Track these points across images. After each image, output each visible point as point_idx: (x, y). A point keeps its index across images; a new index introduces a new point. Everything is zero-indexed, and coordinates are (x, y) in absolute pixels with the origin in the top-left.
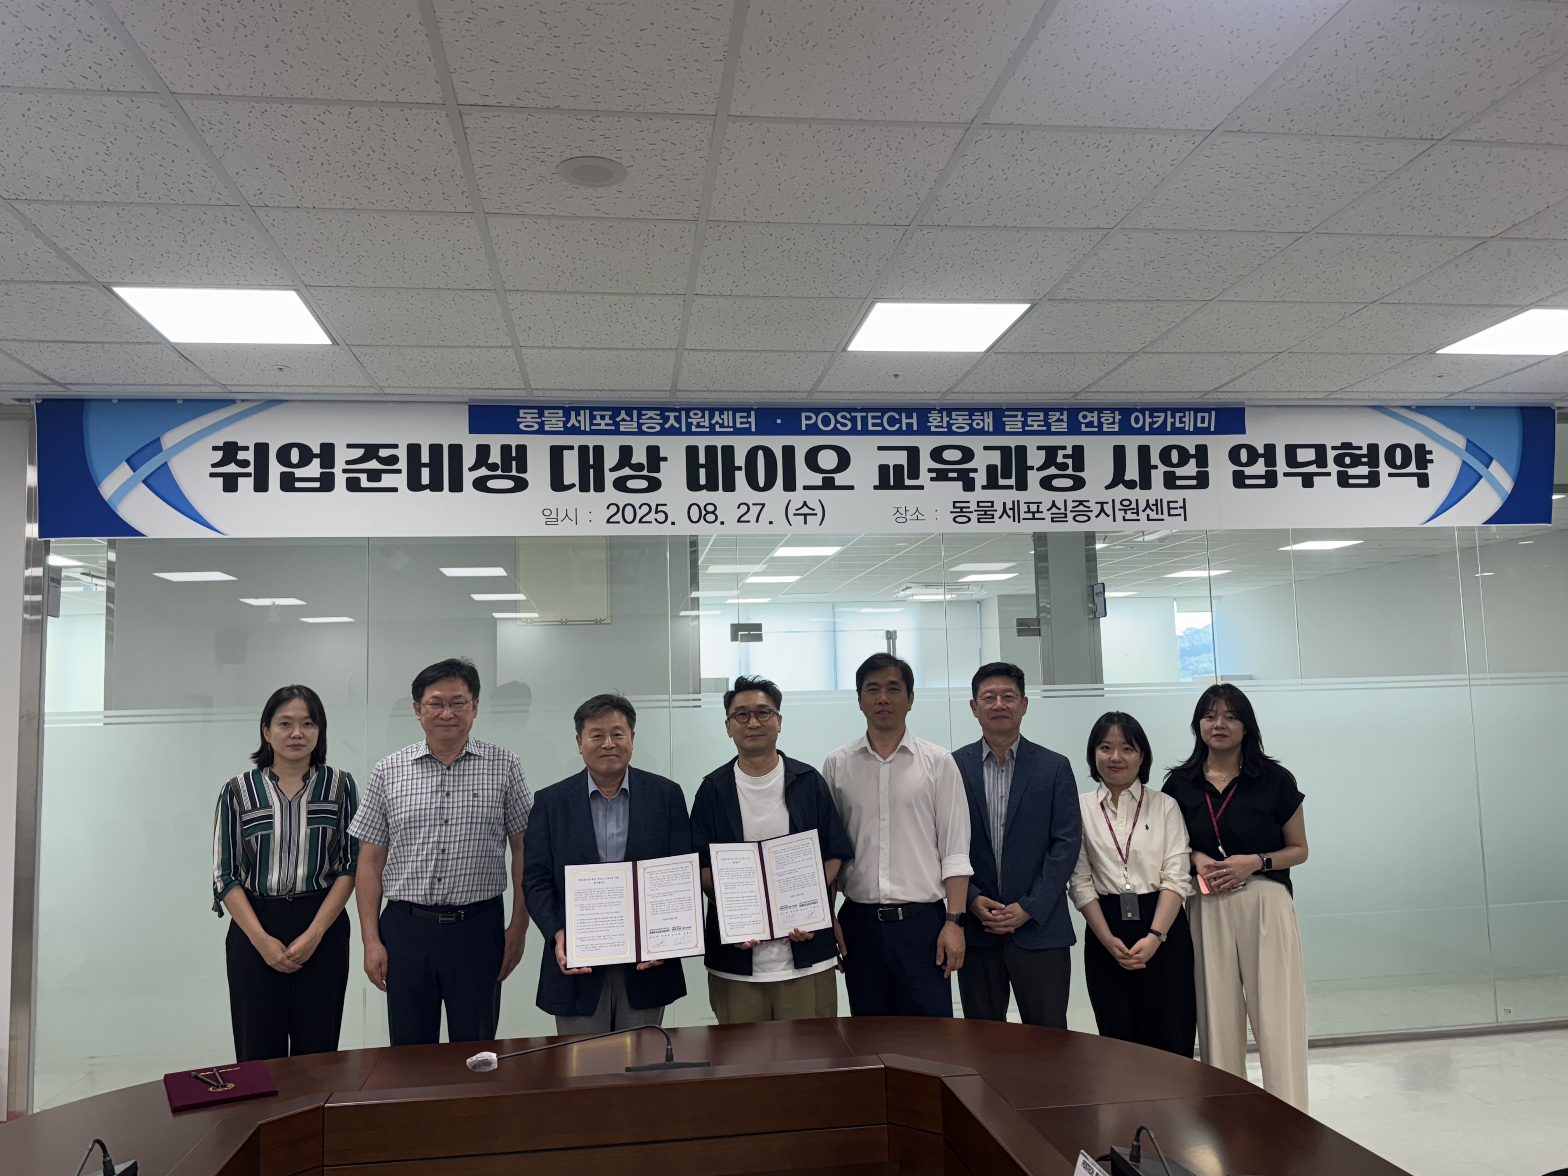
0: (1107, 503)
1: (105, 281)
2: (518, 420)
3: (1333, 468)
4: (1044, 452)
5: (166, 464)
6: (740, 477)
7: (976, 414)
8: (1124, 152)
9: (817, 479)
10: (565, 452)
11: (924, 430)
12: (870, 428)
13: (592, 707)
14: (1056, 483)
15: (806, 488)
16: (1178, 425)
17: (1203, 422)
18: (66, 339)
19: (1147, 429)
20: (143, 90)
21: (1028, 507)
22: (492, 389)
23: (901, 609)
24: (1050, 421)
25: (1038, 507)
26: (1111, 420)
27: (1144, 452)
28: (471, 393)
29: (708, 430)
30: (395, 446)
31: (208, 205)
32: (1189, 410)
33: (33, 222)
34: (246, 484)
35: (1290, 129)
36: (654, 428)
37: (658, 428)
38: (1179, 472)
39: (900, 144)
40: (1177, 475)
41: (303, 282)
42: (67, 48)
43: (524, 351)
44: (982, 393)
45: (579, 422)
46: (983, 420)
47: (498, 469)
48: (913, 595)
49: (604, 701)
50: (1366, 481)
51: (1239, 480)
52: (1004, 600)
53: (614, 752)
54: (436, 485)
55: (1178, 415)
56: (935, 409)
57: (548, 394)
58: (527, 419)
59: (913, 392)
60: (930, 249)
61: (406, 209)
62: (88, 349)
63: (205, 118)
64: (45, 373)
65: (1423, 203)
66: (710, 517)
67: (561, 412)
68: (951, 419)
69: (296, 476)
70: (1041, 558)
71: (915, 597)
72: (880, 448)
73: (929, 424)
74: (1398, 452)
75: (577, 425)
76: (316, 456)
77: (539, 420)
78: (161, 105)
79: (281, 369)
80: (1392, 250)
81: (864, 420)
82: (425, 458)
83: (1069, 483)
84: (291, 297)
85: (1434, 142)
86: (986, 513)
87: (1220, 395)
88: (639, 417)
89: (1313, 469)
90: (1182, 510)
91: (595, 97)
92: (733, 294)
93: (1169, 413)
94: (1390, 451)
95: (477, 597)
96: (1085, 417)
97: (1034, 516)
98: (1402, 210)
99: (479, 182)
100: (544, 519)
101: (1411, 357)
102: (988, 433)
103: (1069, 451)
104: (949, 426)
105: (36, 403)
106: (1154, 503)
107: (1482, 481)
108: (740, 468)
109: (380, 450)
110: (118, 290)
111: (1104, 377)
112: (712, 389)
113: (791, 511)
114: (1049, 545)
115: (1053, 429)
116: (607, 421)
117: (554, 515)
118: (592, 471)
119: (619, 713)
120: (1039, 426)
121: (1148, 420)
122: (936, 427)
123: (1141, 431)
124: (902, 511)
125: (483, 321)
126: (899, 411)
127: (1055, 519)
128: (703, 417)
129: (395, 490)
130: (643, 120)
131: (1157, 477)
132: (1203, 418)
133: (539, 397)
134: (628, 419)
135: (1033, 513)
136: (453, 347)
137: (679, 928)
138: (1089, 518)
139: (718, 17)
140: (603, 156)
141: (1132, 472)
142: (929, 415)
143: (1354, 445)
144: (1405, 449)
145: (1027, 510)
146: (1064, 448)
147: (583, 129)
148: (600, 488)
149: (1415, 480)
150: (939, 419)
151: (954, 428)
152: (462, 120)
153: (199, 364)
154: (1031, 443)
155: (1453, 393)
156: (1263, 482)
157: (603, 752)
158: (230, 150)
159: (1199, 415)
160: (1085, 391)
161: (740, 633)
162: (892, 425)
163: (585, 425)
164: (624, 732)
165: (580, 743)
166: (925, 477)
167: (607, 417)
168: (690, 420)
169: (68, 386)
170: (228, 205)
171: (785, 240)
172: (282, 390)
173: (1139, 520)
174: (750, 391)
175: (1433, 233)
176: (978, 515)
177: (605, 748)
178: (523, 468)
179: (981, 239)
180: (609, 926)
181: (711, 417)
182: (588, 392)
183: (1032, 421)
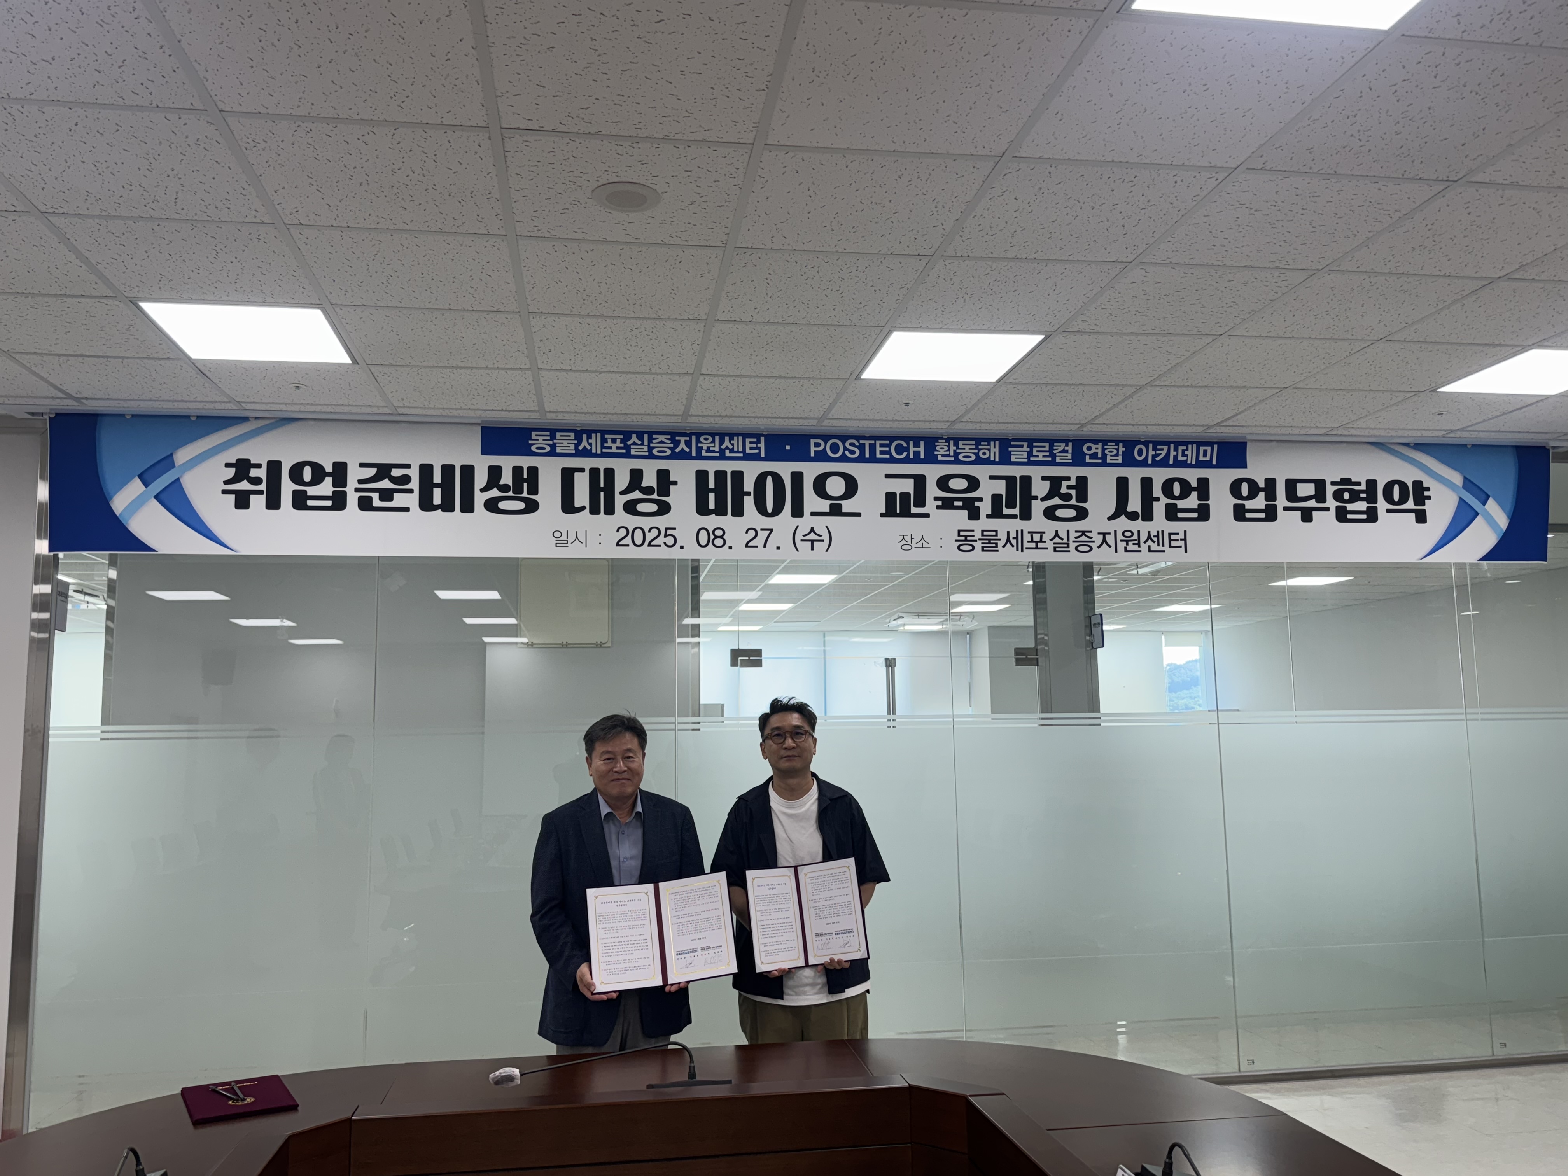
0: (1109, 534)
1: (132, 295)
2: (530, 442)
3: (1331, 503)
4: (1048, 482)
5: (178, 479)
6: (749, 502)
7: (982, 443)
8: (1148, 187)
9: (824, 505)
10: (577, 475)
11: (931, 459)
12: (878, 456)
13: (603, 730)
14: (1060, 513)
15: (813, 514)
16: (1180, 458)
17: (1205, 455)
18: (88, 354)
19: (1150, 462)
20: (192, 107)
21: (1032, 536)
22: (506, 411)
23: (891, 639)
24: (1055, 452)
25: (1041, 536)
26: (1115, 452)
27: (1146, 483)
28: (484, 414)
29: (718, 455)
30: (408, 466)
31: (244, 222)
32: (1192, 443)
33: (67, 236)
34: (258, 502)
35: (1311, 168)
36: (665, 452)
37: (669, 452)
38: (1181, 504)
39: (930, 175)
40: (1179, 507)
41: (329, 300)
42: (122, 64)
43: (542, 373)
44: (990, 423)
45: (590, 444)
46: (989, 450)
47: (510, 491)
48: (904, 625)
49: (615, 723)
50: (1364, 517)
51: (1240, 514)
52: (996, 632)
53: (625, 775)
54: (447, 506)
55: (1180, 448)
56: (942, 438)
57: (560, 416)
58: (539, 441)
59: (922, 421)
60: (951, 279)
61: (440, 230)
62: (108, 363)
63: (249, 136)
64: (61, 387)
65: (1434, 243)
66: (719, 542)
67: (572, 435)
68: (958, 448)
69: (309, 494)
70: (1039, 590)
71: (907, 628)
72: (888, 476)
73: (936, 453)
74: (1396, 488)
75: (589, 448)
76: (329, 474)
77: (551, 442)
78: (208, 123)
79: (298, 387)
80: (1401, 288)
81: (873, 448)
82: (437, 478)
83: (1072, 513)
84: (318, 313)
85: (1448, 183)
86: (990, 542)
87: (1223, 430)
88: (650, 441)
89: (1312, 503)
90: (1183, 542)
91: (637, 123)
92: (754, 320)
93: (1172, 446)
94: (1389, 487)
95: (469, 621)
96: (1089, 449)
97: (1037, 545)
98: (1414, 249)
99: (514, 205)
100: (554, 541)
101: (1413, 394)
102: (994, 463)
103: (1073, 482)
104: (956, 455)
105: (50, 417)
106: (1156, 534)
107: (1479, 518)
108: (749, 494)
109: (393, 469)
110: (144, 305)
111: (1111, 409)
112: (724, 414)
113: (799, 537)
114: (1047, 577)
115: (1058, 460)
116: (618, 444)
117: (564, 537)
118: (602, 494)
119: (630, 735)
120: (1044, 456)
121: (1151, 453)
122: (943, 456)
123: (1144, 464)
124: (908, 538)
125: (504, 343)
126: (907, 439)
127: (1057, 549)
128: (713, 442)
129: (407, 510)
130: (681, 147)
131: (1159, 509)
132: (1205, 452)
133: (552, 419)
134: (640, 443)
135: (1037, 543)
136: (472, 368)
137: (708, 948)
138: (1091, 549)
139: (764, 48)
140: (638, 182)
141: (1134, 504)
142: (937, 444)
143: (1353, 480)
144: (1403, 485)
145: (1030, 540)
146: (1068, 479)
147: (622, 155)
148: (610, 510)
149: (1412, 516)
150: (946, 448)
151: (961, 457)
152: (503, 143)
153: (217, 381)
154: (1036, 473)
155: (1452, 431)
156: (1263, 515)
157: (616, 776)
158: (272, 168)
159: (1202, 449)
160: (1091, 422)
161: (740, 658)
162: (899, 453)
163: (597, 448)
164: (635, 755)
165: (590, 765)
166: (931, 505)
167: (618, 441)
168: (700, 445)
169: (83, 401)
170: (263, 223)
171: (809, 267)
172: (297, 408)
173: (1140, 551)
174: (760, 417)
175: (1442, 273)
176: (982, 543)
177: (616, 772)
178: (534, 490)
179: (1001, 271)
180: (634, 949)
181: (722, 442)
182: (601, 415)
183: (1038, 451)
